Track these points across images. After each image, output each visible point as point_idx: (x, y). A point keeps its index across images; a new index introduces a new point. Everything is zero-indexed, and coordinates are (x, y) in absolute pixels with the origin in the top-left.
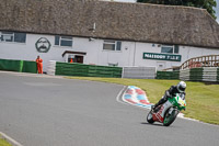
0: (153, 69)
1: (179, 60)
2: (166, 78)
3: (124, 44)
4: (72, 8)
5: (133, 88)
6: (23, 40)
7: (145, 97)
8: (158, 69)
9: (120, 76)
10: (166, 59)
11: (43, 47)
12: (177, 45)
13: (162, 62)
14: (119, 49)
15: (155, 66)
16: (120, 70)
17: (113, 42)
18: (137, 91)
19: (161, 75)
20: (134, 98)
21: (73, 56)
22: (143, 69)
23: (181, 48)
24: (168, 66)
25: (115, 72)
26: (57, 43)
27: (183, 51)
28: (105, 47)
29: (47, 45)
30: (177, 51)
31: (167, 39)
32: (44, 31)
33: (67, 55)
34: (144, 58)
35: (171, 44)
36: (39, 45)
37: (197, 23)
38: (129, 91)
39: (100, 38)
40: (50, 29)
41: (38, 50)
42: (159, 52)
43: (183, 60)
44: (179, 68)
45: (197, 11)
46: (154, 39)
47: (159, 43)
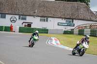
0: (62, 30)
1: (74, 26)
2: (68, 34)
3: (49, 19)
4: (26, 3)
5: (53, 38)
6: (5, 17)
7: (58, 42)
8: (64, 30)
9: (48, 33)
10: (68, 25)
11: (13, 20)
12: (73, 19)
13: (66, 27)
14: (47, 21)
15: (63, 28)
16: (47, 30)
17: (44, 18)
18: (55, 39)
19: (66, 33)
20: (54, 42)
21: (26, 24)
22: (58, 30)
23: (74, 20)
24: (69, 28)
25: (45, 31)
26: (19, 19)
27: (75, 22)
28: (41, 20)
29: (15, 19)
30: (73, 22)
31: (68, 17)
32: (14, 13)
33: (24, 24)
34: (58, 25)
35: (70, 19)
36: (12, 19)
37: (81, 10)
38: (51, 40)
39: (39, 16)
40: (17, 13)
41: (11, 21)
42: (65, 22)
43: (75, 26)
44: (73, 29)
45: (82, 4)
46: (63, 17)
47: (65, 18)
